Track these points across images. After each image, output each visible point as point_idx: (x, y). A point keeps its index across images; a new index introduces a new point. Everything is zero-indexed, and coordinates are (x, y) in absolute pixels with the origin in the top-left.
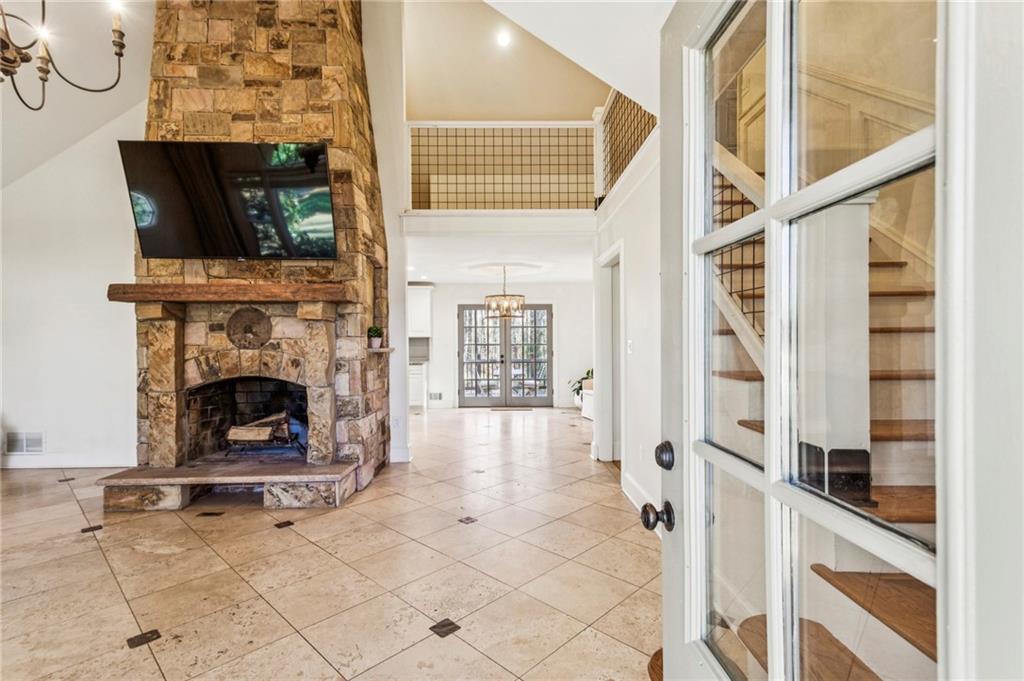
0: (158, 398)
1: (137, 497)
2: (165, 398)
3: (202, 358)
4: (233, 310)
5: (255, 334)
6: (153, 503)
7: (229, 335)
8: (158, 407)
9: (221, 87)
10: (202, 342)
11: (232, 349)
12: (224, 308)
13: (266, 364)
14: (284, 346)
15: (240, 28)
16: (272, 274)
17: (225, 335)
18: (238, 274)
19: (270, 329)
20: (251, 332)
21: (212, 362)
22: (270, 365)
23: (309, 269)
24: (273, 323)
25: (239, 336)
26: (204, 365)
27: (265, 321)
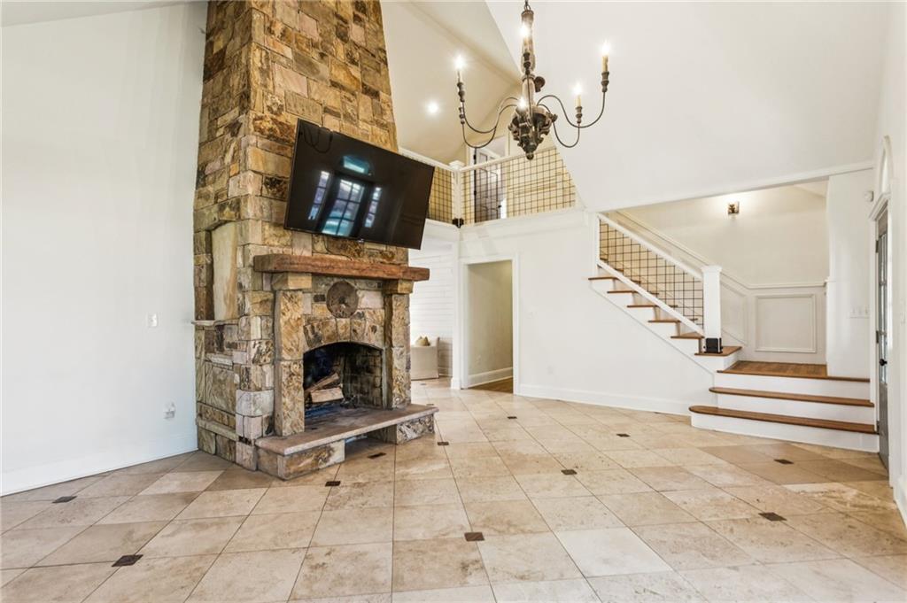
0: (290, 367)
1: (312, 458)
2: (295, 366)
3: (308, 327)
4: (332, 283)
5: (346, 304)
6: (325, 461)
7: (328, 305)
8: (290, 376)
9: (313, 78)
10: (309, 311)
11: (331, 318)
12: (325, 280)
13: (355, 331)
14: (367, 315)
15: (325, 33)
16: (359, 254)
17: (325, 305)
18: (335, 251)
19: (357, 301)
20: (344, 303)
21: (316, 330)
22: (358, 331)
23: (381, 252)
24: (360, 295)
25: (336, 306)
26: (310, 334)
27: (353, 295)
